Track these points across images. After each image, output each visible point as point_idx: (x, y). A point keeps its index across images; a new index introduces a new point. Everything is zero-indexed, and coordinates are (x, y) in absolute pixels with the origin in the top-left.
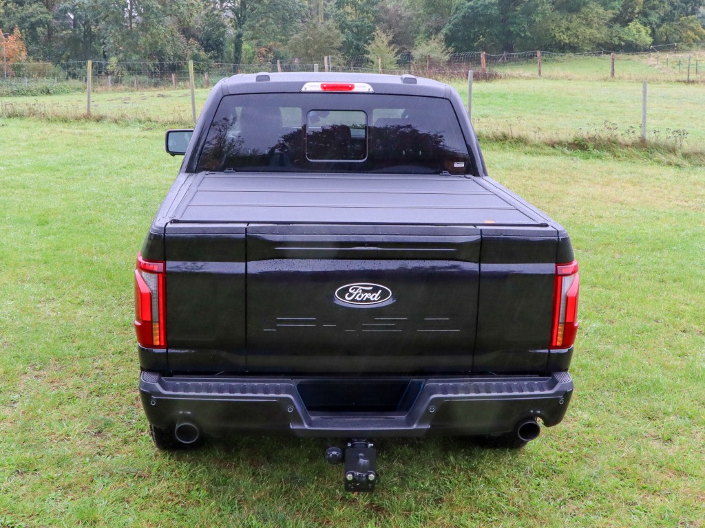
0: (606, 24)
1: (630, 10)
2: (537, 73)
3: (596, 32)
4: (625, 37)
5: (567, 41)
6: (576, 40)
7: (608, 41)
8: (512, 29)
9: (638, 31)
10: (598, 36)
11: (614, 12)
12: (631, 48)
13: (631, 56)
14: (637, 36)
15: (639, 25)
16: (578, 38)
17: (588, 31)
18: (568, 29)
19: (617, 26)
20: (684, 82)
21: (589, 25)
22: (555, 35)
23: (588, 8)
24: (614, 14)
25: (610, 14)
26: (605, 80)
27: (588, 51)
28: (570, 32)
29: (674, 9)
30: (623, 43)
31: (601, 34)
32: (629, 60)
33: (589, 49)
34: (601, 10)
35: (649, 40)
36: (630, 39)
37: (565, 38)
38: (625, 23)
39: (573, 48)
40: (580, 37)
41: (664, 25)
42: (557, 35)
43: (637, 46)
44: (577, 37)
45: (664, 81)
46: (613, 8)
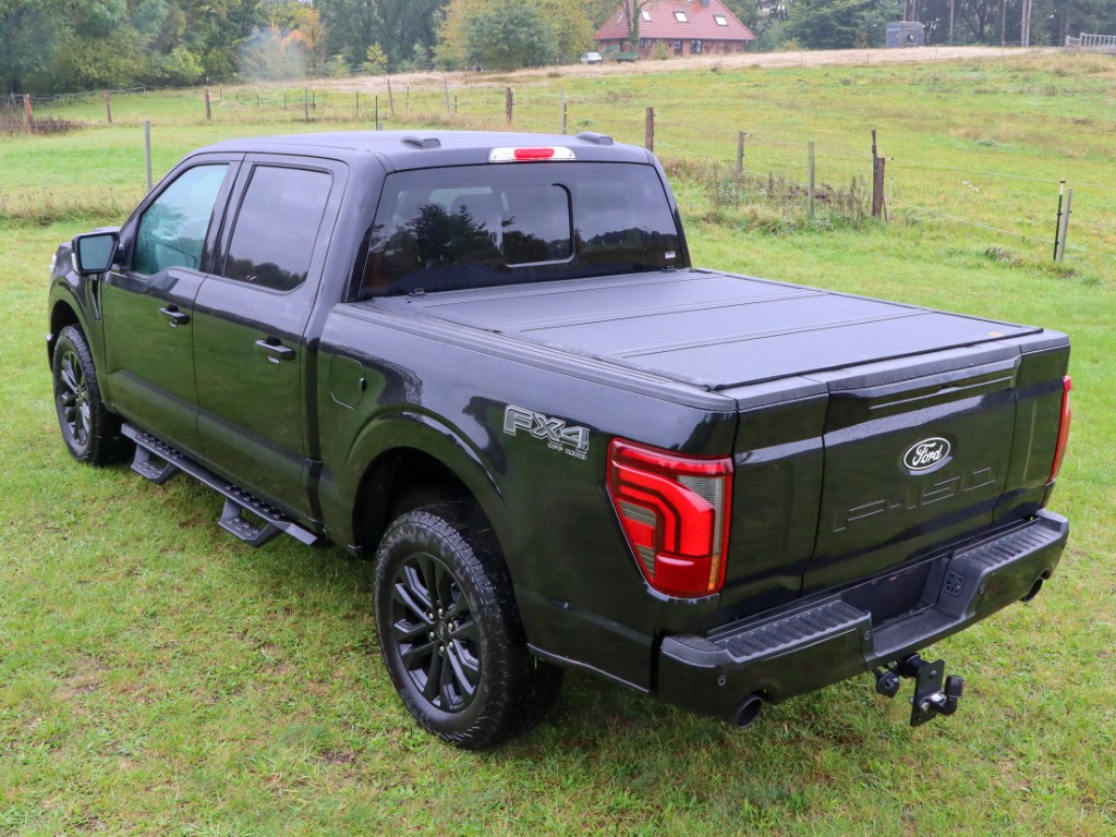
0: (143, 51)
1: (171, 32)
2: (106, 120)
3: (132, 62)
4: (170, 67)
5: (97, 76)
6: (108, 74)
7: (148, 74)
8: (21, 62)
9: (185, 60)
10: (135, 67)
11: (153, 35)
12: (178, 82)
13: (181, 92)
14: (183, 66)
15: (185, 52)
16: (110, 72)
17: (123, 62)
18: (96, 60)
19: (156, 53)
20: (302, 120)
21: (122, 53)
22: (79, 70)
23: (118, 31)
24: (152, 38)
25: (147, 39)
26: (201, 124)
27: (124, 88)
28: (98, 64)
29: (224, 30)
30: (167, 76)
31: (139, 66)
32: (180, 96)
33: (125, 85)
34: (136, 34)
35: (199, 70)
36: (176, 69)
37: (93, 72)
38: (167, 50)
39: (103, 84)
40: (113, 70)
41: (214, 50)
42: (83, 68)
43: (184, 78)
44: (108, 69)
45: (277, 121)
46: (151, 31)
